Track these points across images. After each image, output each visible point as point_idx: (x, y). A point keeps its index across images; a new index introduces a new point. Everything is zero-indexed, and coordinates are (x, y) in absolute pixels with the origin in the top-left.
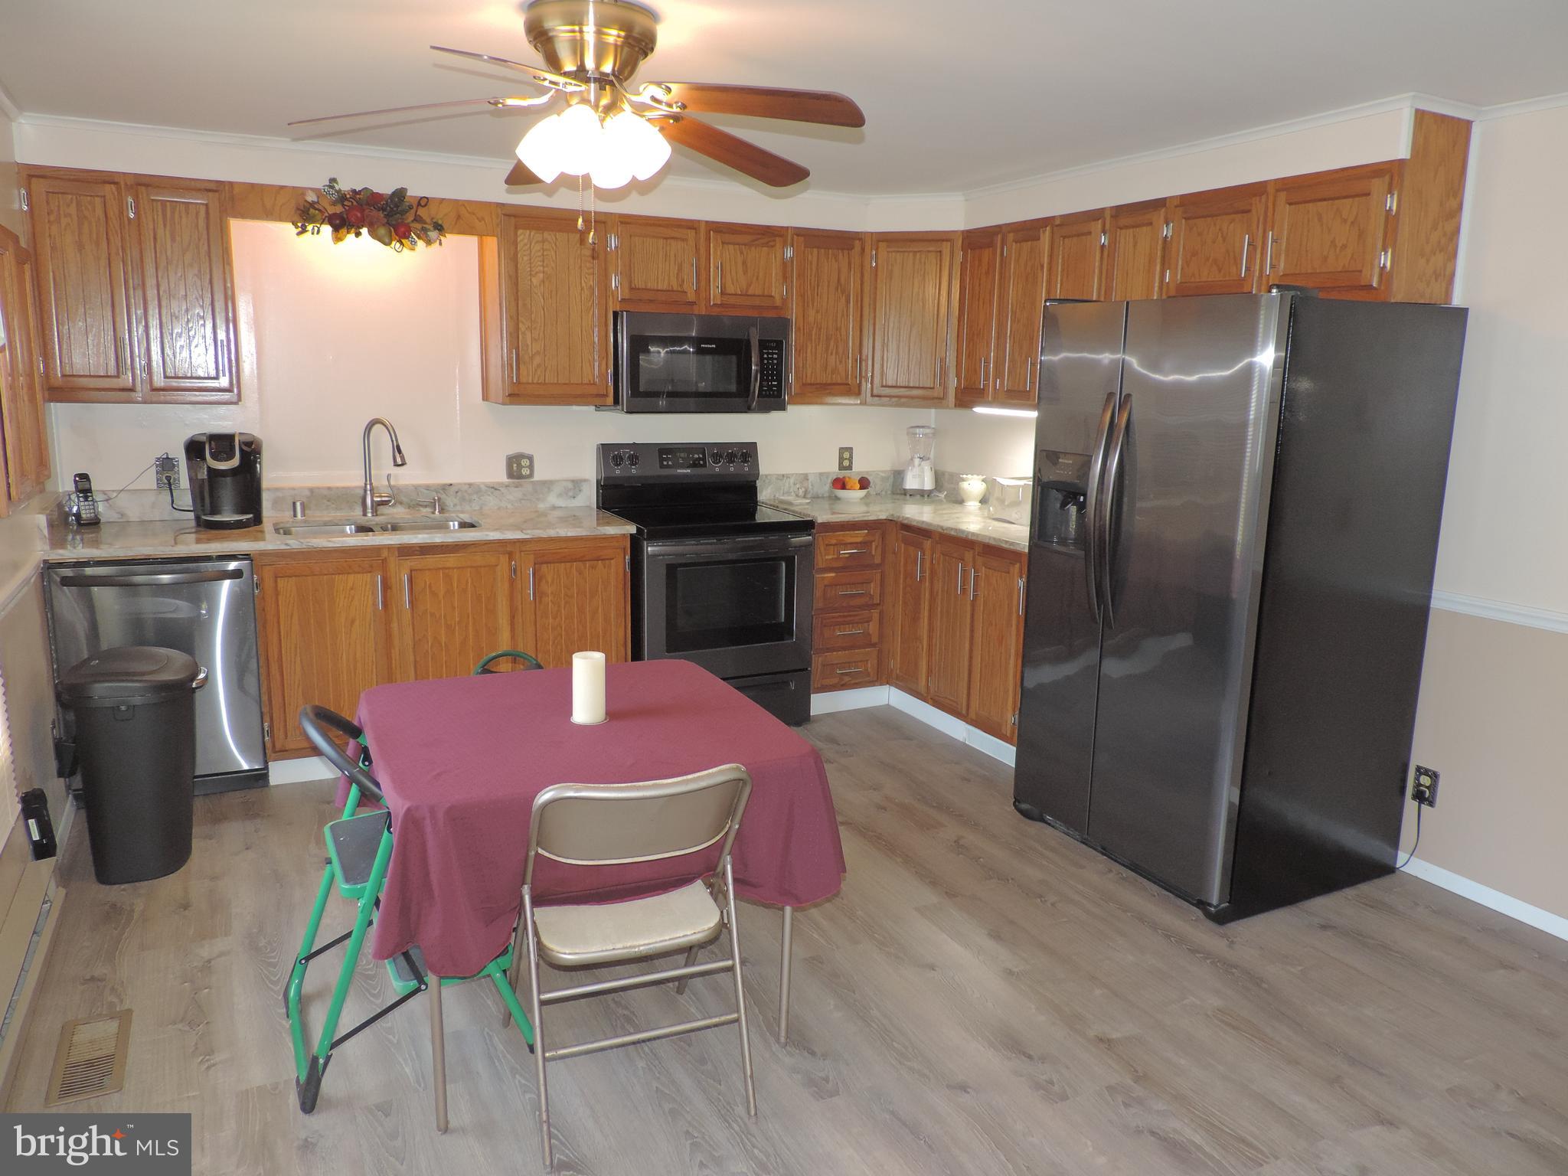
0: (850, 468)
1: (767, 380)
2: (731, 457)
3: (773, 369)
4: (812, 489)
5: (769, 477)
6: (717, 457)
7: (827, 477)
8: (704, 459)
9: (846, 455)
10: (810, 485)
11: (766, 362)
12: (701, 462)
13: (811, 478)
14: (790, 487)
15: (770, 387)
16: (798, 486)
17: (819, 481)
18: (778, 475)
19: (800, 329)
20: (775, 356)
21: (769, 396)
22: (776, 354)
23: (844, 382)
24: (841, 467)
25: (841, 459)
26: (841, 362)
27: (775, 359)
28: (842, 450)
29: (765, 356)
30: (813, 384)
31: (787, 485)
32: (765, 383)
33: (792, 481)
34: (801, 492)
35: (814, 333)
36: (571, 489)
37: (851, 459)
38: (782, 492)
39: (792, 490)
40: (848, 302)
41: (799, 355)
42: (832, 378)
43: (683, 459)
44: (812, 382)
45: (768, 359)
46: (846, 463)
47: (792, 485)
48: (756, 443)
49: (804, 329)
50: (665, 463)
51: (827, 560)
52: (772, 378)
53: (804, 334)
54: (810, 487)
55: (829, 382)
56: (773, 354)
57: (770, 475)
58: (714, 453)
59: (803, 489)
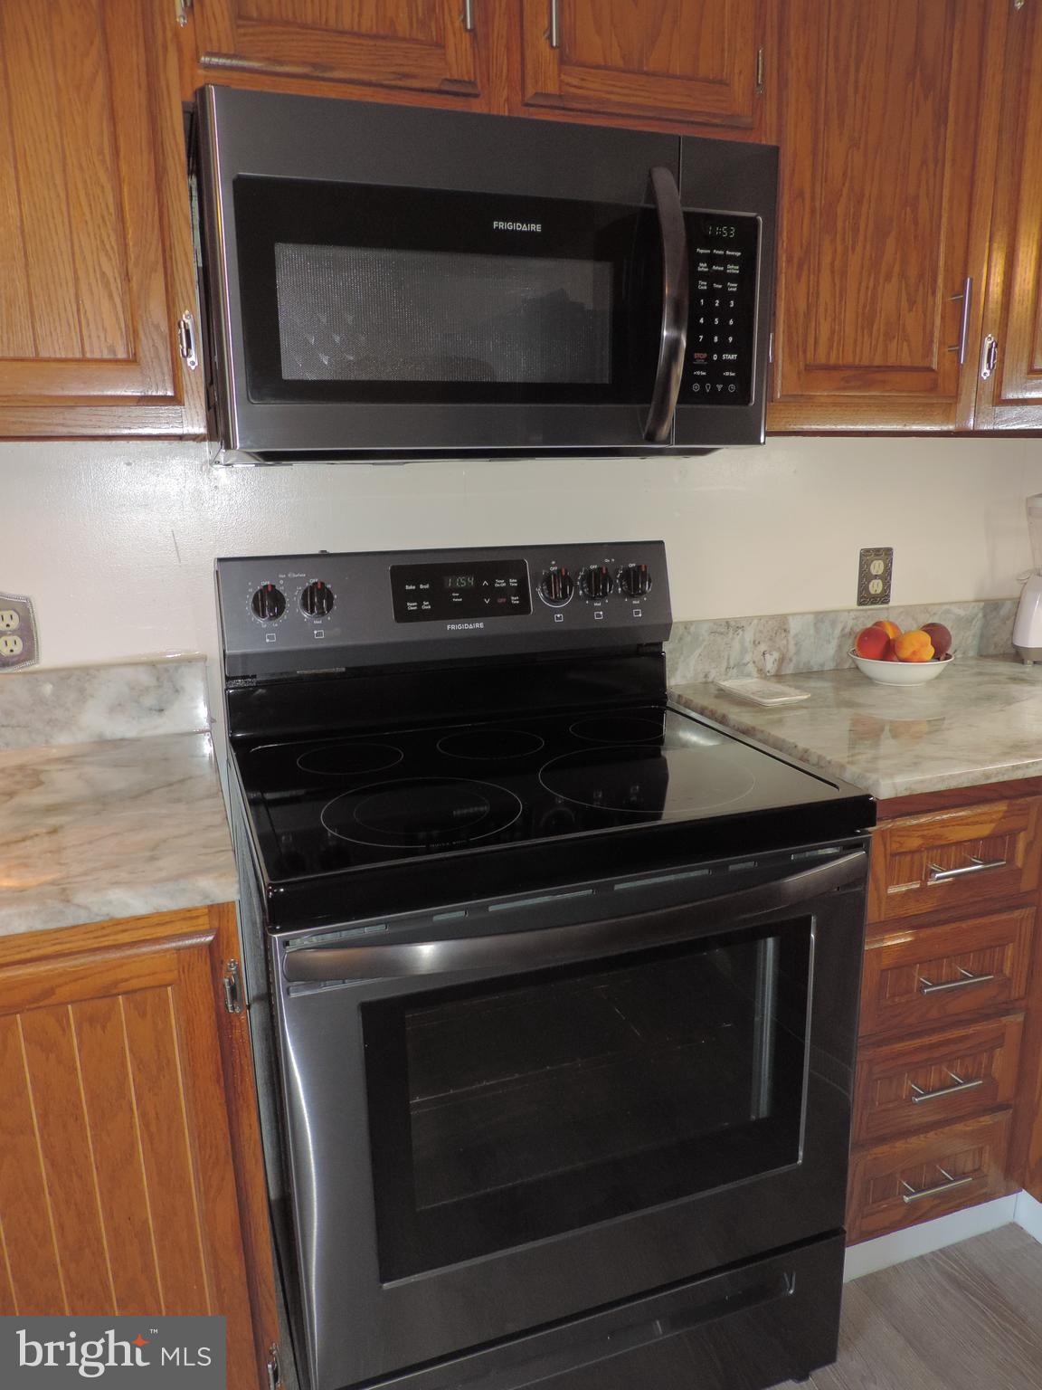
0: (884, 598)
1: (708, 347)
2: (597, 583)
3: (724, 312)
4: (797, 653)
5: (692, 629)
6: (560, 583)
7: (833, 624)
8: (522, 590)
9: (877, 567)
10: (792, 642)
11: (703, 285)
12: (515, 600)
13: (794, 626)
14: (744, 651)
15: (715, 370)
16: (763, 647)
17: (812, 632)
18: (715, 622)
19: (801, 194)
20: (733, 269)
21: (714, 398)
22: (733, 260)
23: (918, 363)
24: (865, 598)
25: (865, 577)
26: (912, 303)
27: (733, 278)
28: (867, 556)
29: (703, 267)
30: (835, 368)
31: (737, 646)
32: (700, 357)
33: (749, 636)
34: (770, 664)
35: (840, 210)
36: (147, 689)
37: (886, 577)
38: (724, 665)
39: (748, 658)
40: (941, 118)
41: (799, 277)
42: (886, 352)
43: (462, 592)
44: (833, 361)
45: (711, 277)
46: (876, 587)
47: (748, 644)
48: (661, 543)
49: (813, 199)
50: (412, 606)
51: (892, 897)
52: (723, 339)
53: (813, 211)
54: (792, 649)
55: (878, 361)
56: (725, 260)
57: (691, 623)
58: (551, 573)
59: (776, 655)
